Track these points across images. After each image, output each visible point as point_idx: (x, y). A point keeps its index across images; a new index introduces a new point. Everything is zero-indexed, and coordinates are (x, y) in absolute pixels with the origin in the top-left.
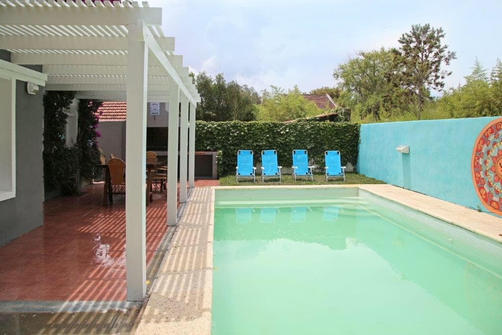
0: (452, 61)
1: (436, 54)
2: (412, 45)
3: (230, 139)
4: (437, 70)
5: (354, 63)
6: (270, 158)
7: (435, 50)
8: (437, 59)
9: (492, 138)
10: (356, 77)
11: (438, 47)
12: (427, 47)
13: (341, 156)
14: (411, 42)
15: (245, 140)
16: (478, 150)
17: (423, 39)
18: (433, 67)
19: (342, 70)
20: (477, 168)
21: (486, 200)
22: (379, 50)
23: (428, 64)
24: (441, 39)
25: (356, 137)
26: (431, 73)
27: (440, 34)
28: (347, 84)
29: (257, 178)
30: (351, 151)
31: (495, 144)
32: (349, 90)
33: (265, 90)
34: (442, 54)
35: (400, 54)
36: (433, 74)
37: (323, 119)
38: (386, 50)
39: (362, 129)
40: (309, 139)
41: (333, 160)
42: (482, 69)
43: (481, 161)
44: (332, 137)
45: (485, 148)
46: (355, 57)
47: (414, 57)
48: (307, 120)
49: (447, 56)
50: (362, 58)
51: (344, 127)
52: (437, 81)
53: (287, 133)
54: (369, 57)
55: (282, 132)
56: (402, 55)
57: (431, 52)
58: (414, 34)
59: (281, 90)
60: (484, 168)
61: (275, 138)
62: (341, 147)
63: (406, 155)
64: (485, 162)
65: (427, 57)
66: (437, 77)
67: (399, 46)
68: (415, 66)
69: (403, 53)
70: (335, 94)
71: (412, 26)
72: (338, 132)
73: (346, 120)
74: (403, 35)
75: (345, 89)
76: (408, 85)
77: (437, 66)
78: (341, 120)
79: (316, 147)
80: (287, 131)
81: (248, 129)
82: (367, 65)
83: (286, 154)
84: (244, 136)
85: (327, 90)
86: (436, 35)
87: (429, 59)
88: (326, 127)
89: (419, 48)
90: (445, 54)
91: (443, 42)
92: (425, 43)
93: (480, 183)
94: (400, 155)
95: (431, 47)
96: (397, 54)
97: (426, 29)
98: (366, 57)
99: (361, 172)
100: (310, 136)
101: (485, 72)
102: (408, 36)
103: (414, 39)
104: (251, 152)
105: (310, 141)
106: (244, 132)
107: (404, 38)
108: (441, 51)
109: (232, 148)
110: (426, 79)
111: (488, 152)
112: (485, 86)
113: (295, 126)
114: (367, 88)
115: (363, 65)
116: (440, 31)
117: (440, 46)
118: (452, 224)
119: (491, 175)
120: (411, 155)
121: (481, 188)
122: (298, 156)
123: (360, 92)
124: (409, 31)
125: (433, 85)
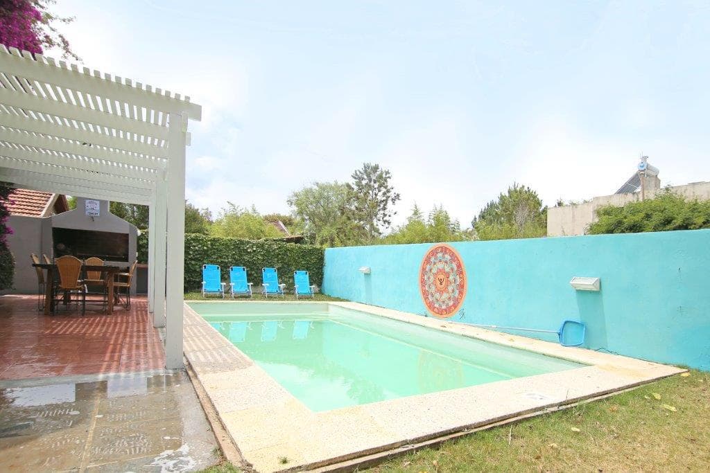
0: (397, 201)
1: (384, 194)
2: (364, 182)
3: (191, 253)
4: (384, 209)
5: (308, 192)
6: (239, 276)
7: (383, 190)
8: (385, 198)
9: (432, 259)
10: (310, 206)
11: (386, 187)
12: (376, 185)
13: (310, 276)
14: (363, 179)
15: (208, 255)
16: (424, 269)
17: (374, 178)
18: (382, 206)
19: (296, 198)
20: (423, 282)
21: (430, 307)
22: (333, 183)
23: (377, 202)
24: (388, 180)
25: (321, 259)
26: (379, 210)
27: (388, 176)
28: (300, 213)
29: (226, 294)
30: (317, 273)
31: (435, 263)
32: (303, 220)
33: (207, 209)
34: (388, 194)
35: (353, 189)
36: (382, 212)
37: (289, 240)
38: (340, 183)
39: (326, 253)
40: (276, 259)
41: (302, 279)
42: (420, 212)
43: (426, 278)
44: (299, 258)
45: (428, 267)
46: (308, 186)
47: (365, 194)
48: (274, 240)
49: (393, 197)
50: (315, 187)
51: (310, 250)
52: (385, 219)
53: (254, 251)
54: (323, 188)
55: (249, 250)
56: (355, 190)
57: (379, 191)
58: (366, 171)
59: (239, 209)
60: (428, 283)
61: (241, 255)
62: (307, 269)
63: (367, 275)
64: (429, 278)
65: (376, 195)
66: (385, 215)
67: (352, 182)
68: (366, 202)
69: (356, 188)
70: (288, 222)
71: (364, 164)
72: (305, 254)
73: (311, 243)
74: (356, 171)
75: (298, 218)
76: (360, 220)
77: (385, 205)
78: (306, 243)
79: (283, 267)
80: (255, 249)
81: (212, 244)
82: (321, 196)
83: (253, 272)
84: (207, 251)
85: (279, 217)
86: (384, 176)
87: (378, 197)
88: (293, 249)
89: (370, 186)
90: (392, 194)
91: (390, 183)
92: (375, 182)
93: (425, 294)
94: (362, 276)
95: (380, 186)
96: (350, 189)
97: (376, 168)
98: (321, 188)
99: (327, 292)
100: (278, 256)
101: (422, 214)
102: (360, 172)
103: (365, 177)
104: (218, 268)
105: (278, 261)
106: (207, 247)
107: (356, 174)
108: (388, 191)
109: (193, 262)
110: (376, 216)
111: (431, 270)
112: (424, 226)
113: (262, 245)
114: (321, 220)
115: (317, 195)
116: (387, 173)
117: (387, 186)
118: (409, 323)
119: (433, 288)
120: (372, 275)
121: (426, 298)
122: (268, 275)
123: (314, 223)
124: (361, 168)
125: (382, 222)
